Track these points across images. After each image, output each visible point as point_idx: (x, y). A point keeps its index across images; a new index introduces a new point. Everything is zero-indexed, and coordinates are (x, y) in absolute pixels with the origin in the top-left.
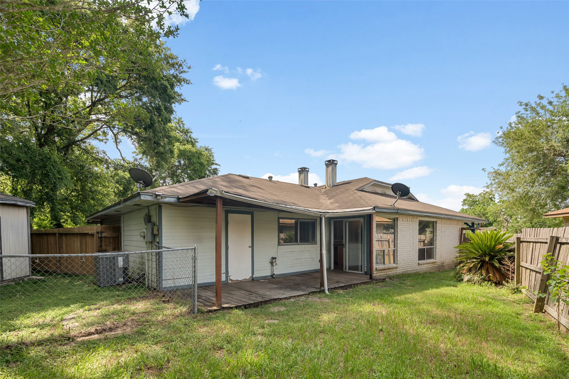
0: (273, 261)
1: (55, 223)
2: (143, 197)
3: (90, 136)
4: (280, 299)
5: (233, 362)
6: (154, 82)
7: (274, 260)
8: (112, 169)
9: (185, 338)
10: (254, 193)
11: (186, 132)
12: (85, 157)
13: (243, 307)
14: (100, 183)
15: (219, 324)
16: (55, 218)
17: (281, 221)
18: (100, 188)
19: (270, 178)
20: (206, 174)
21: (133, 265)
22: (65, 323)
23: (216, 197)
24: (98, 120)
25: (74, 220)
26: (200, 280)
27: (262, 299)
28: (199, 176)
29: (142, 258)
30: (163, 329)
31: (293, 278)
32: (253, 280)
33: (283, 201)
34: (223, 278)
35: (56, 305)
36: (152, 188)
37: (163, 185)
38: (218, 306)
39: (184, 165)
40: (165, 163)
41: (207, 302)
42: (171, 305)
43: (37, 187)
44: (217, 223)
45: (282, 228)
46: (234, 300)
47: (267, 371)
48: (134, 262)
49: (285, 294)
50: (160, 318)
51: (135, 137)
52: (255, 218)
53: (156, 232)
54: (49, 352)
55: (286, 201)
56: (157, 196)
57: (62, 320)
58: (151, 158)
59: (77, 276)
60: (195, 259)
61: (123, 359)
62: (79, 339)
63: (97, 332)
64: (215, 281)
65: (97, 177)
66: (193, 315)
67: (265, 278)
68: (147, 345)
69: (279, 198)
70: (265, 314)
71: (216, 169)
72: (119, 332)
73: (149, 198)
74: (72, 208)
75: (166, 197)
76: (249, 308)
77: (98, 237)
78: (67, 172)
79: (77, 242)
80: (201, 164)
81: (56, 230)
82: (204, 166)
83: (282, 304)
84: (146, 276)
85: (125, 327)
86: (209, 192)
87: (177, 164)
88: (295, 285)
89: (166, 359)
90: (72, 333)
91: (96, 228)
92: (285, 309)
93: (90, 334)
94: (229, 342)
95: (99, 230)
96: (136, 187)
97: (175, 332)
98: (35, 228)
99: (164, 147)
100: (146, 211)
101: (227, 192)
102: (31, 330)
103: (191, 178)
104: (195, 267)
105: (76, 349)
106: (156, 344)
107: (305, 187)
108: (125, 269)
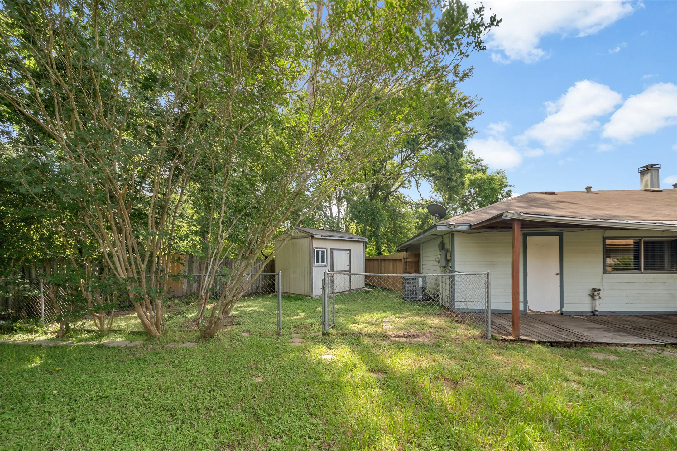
0: (594, 294)
1: (378, 252)
2: (438, 228)
3: (399, 186)
4: (608, 344)
5: (537, 403)
6: (448, 127)
7: (596, 293)
8: (414, 208)
9: (479, 360)
10: (563, 210)
11: (476, 162)
12: (397, 202)
13: (548, 344)
14: (406, 220)
15: (517, 356)
16: (378, 248)
17: (608, 241)
18: (405, 224)
19: (588, 189)
20: (498, 199)
21: (430, 286)
22: (384, 324)
23: (512, 220)
24: (405, 173)
25: (389, 249)
26: (494, 306)
27: (577, 339)
28: (490, 201)
29: (437, 280)
30: (457, 347)
31: (630, 319)
32: (562, 314)
33: (611, 215)
34: (521, 308)
35: (379, 310)
36: (445, 219)
37: (454, 216)
38: (515, 337)
39: (474, 194)
40: (456, 195)
41: (501, 329)
42: (463, 326)
43: (368, 228)
44: (513, 247)
45: (608, 251)
46: (535, 334)
47: (588, 431)
48: (431, 283)
49: (616, 339)
50: (453, 336)
51: (432, 178)
52: (564, 240)
53: (449, 258)
54: (374, 344)
55: (617, 214)
56: (450, 225)
57: (382, 322)
58: (444, 193)
59: (392, 290)
60: (488, 285)
61: (423, 364)
62: (393, 339)
63: (404, 336)
64: (511, 309)
65: (403, 216)
66: (486, 340)
67: (581, 314)
68: (443, 358)
69: (604, 212)
70: (582, 359)
71: (510, 191)
72: (420, 340)
73: (443, 228)
74: (388, 241)
75: (458, 226)
76: (558, 346)
77: (405, 262)
78: (385, 215)
79: (390, 265)
80: (493, 189)
81: (379, 257)
82: (496, 191)
83: (611, 352)
84: (440, 296)
85: (424, 337)
86: (504, 215)
87: (467, 194)
88: (635, 328)
89: (461, 376)
90: (389, 333)
91: (403, 255)
92: (617, 358)
93: (399, 337)
94: (530, 379)
95: (405, 256)
96: (432, 220)
97: (468, 352)
98: (367, 255)
99: (456, 181)
100: (440, 240)
101: (527, 213)
102: (365, 325)
103: (481, 205)
104: (488, 292)
105: (391, 345)
106: (451, 359)
107: (654, 191)
108: (423, 289)
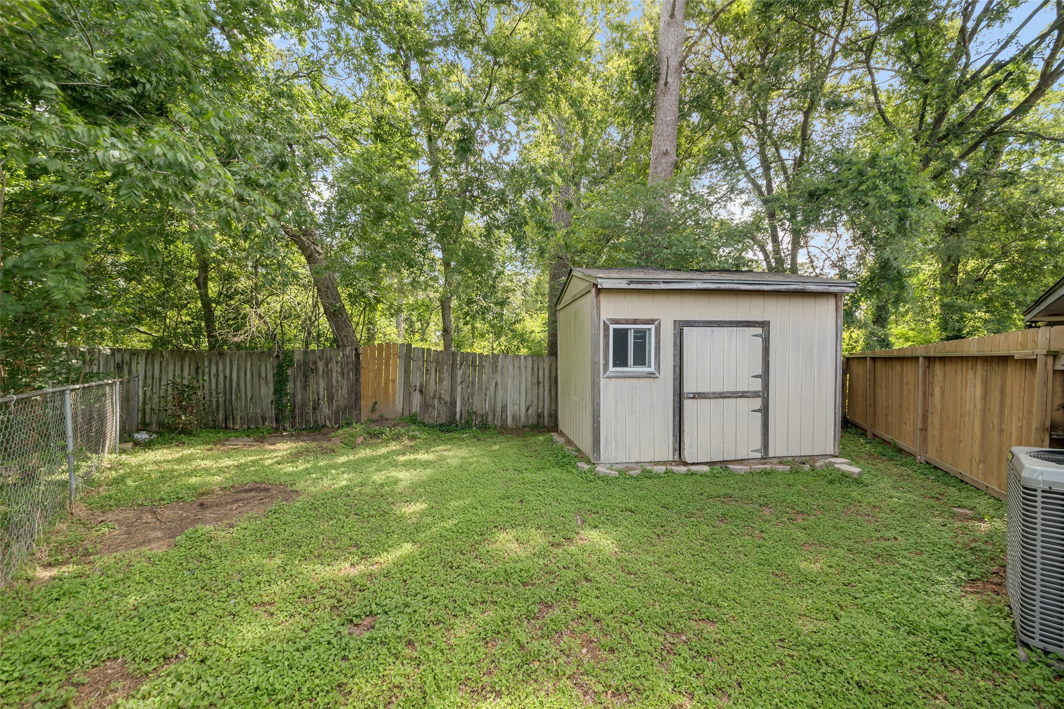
77: (1055, 371)
81: (920, 350)
91: (1047, 338)
